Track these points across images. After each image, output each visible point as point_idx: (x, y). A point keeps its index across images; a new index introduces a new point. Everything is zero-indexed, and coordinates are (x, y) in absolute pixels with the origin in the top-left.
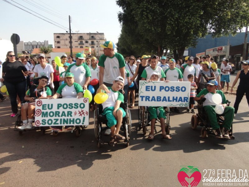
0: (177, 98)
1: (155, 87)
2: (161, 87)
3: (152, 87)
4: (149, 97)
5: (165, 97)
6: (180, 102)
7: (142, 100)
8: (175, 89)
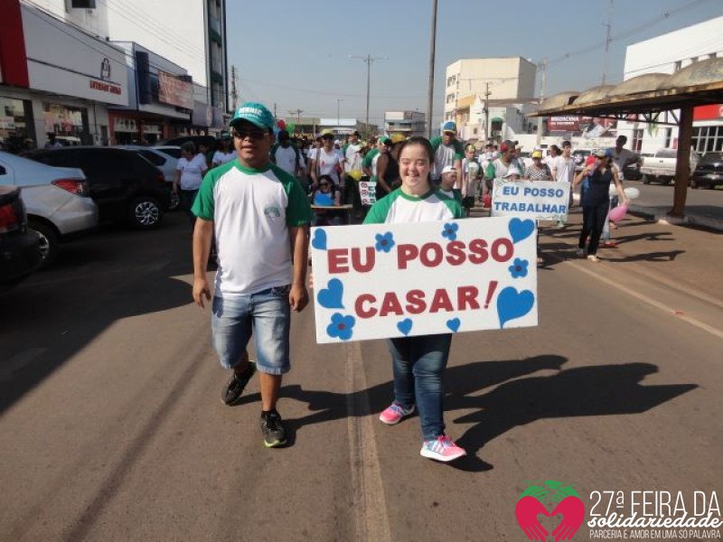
0: (549, 206)
1: (517, 189)
2: (526, 189)
4: (508, 204)
5: (531, 205)
6: (554, 213)
7: (497, 209)
8: (547, 192)
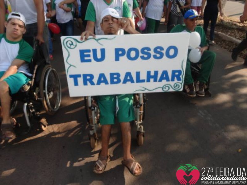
0: (156, 73)
1: (103, 51)
2: (117, 50)
3: (95, 51)
4: (92, 76)
5: (128, 74)
6: (164, 82)
7: (76, 84)
8: (152, 53)
